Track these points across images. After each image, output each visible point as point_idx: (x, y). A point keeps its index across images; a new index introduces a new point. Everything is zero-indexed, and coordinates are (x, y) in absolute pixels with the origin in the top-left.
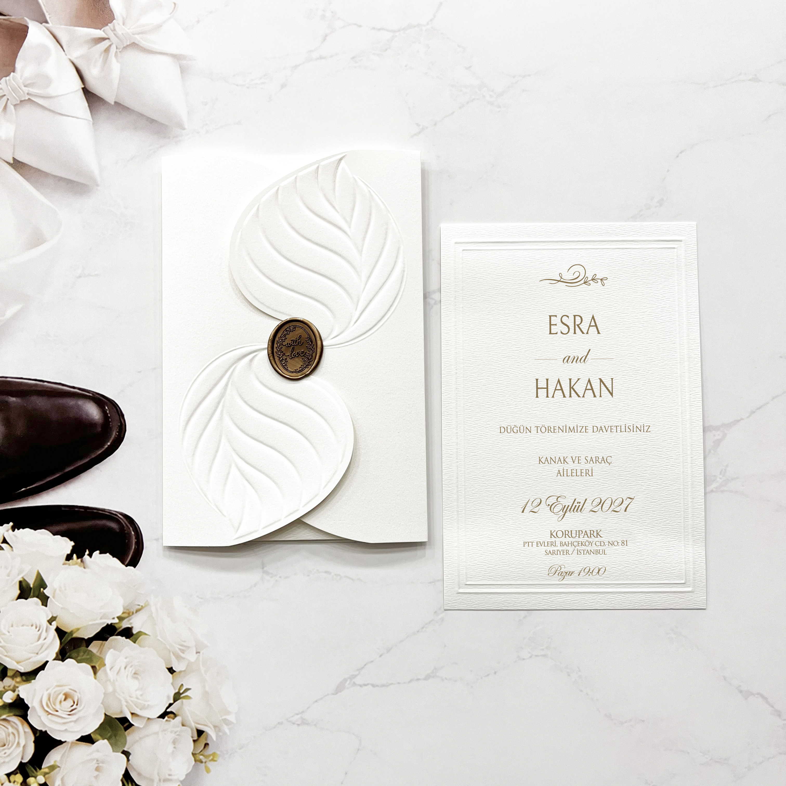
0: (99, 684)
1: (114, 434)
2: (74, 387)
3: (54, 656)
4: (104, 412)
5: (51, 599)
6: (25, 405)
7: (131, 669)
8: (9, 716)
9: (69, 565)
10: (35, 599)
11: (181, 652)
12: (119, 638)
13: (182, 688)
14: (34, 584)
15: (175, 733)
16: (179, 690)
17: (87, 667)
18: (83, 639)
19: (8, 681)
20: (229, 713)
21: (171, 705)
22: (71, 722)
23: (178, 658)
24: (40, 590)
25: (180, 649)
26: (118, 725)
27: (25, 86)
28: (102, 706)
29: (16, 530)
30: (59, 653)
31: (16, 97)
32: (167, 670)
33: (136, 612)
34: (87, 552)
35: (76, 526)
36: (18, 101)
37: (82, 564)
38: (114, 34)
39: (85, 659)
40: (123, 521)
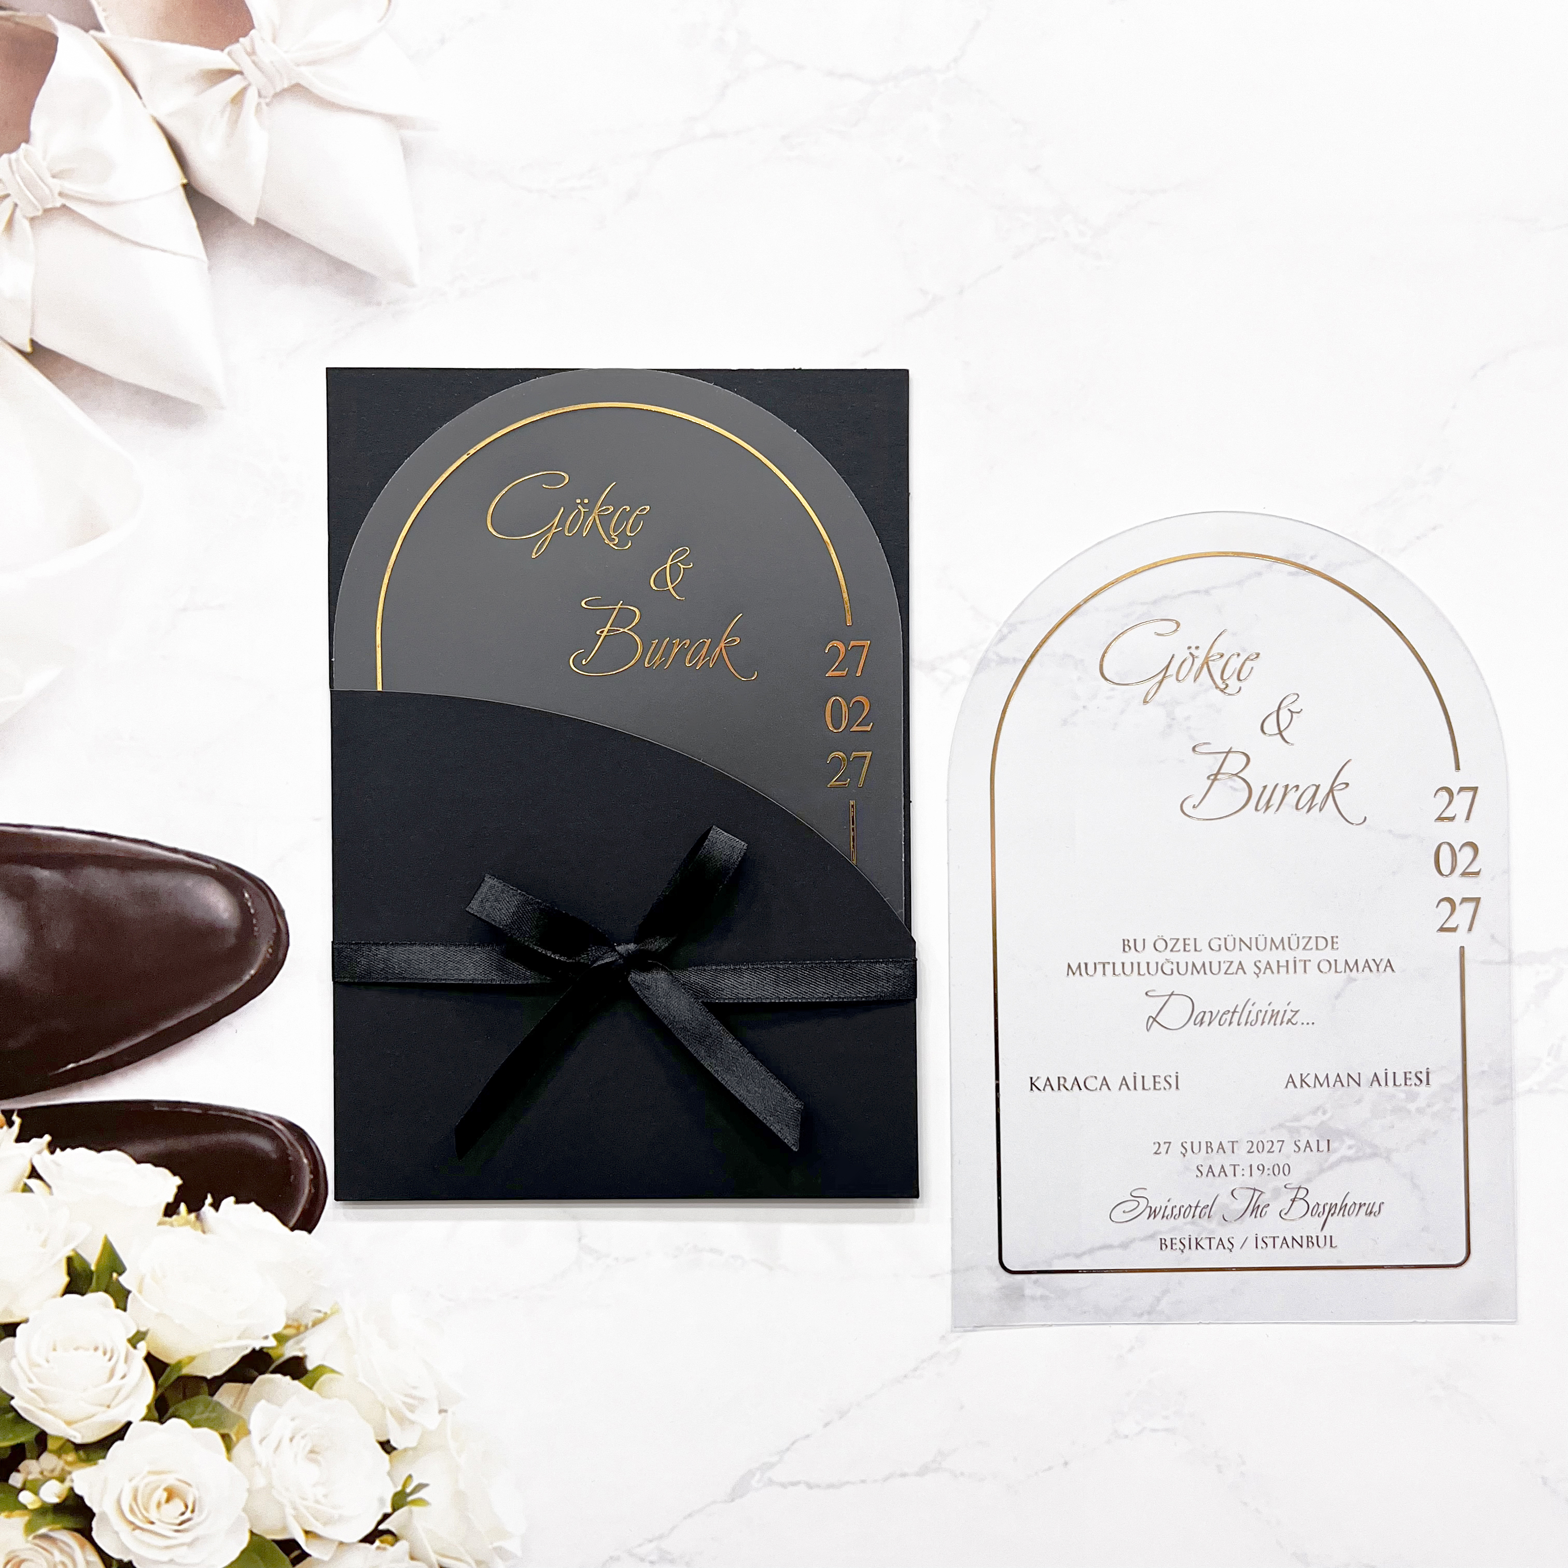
0: (237, 1472)
1: (264, 951)
2: (175, 850)
3: (143, 1412)
4: (241, 905)
5: (134, 1296)
6: (70, 885)
7: (303, 1442)
8: (51, 1530)
9: (172, 1225)
10: (102, 1296)
11: (408, 1408)
12: (278, 1378)
13: (410, 1484)
14: (97, 1265)
16: (405, 1486)
17: (211, 1436)
18: (204, 1378)
19: (48, 1461)
20: (507, 1535)
21: (386, 1516)
22: (181, 1545)
23: (402, 1420)
24: (111, 1276)
25: (404, 1403)
26: (278, 1553)
27: (54, 176)
28: (243, 1515)
29: (58, 1150)
30: (153, 1407)
31: (34, 200)
32: (379, 1447)
34: (209, 1200)
35: (183, 1144)
36: (38, 210)
37: (198, 1224)
38: (254, 62)
39: (208, 1419)
40: (286, 1137)
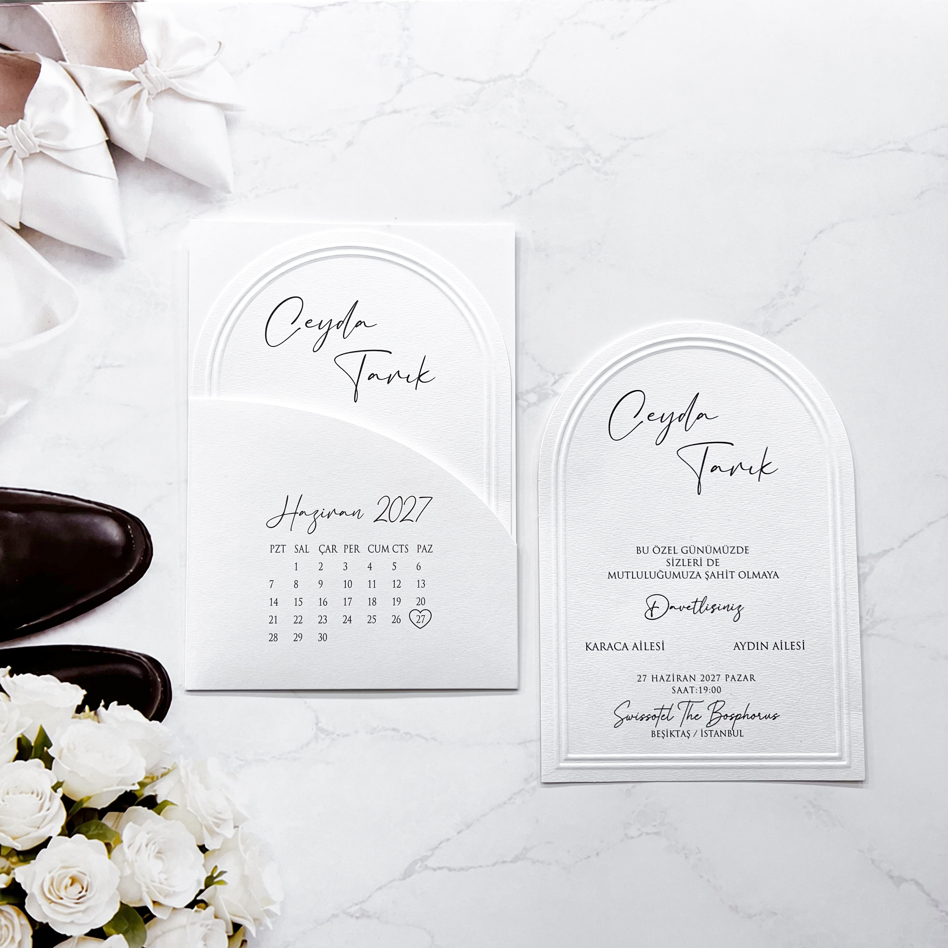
0: (114, 865)
1: (138, 558)
2: (88, 502)
3: (59, 830)
4: (126, 532)
5: (56, 760)
6: (29, 522)
7: (153, 847)
9: (80, 718)
10: (37, 760)
11: (216, 826)
12: (140, 809)
13: (216, 872)
14: (35, 742)
16: (212, 873)
17: (99, 844)
18: (96, 810)
20: (272, 902)
21: (201, 891)
22: (79, 912)
23: (212, 833)
24: (44, 749)
25: (214, 822)
26: (136, 916)
27: (36, 137)
28: (117, 892)
29: (15, 675)
30: (65, 826)
31: (24, 149)
32: (198, 849)
34: (103, 703)
35: (88, 671)
36: (27, 154)
37: (96, 717)
38: (146, 77)
39: (98, 833)
40: (147, 665)
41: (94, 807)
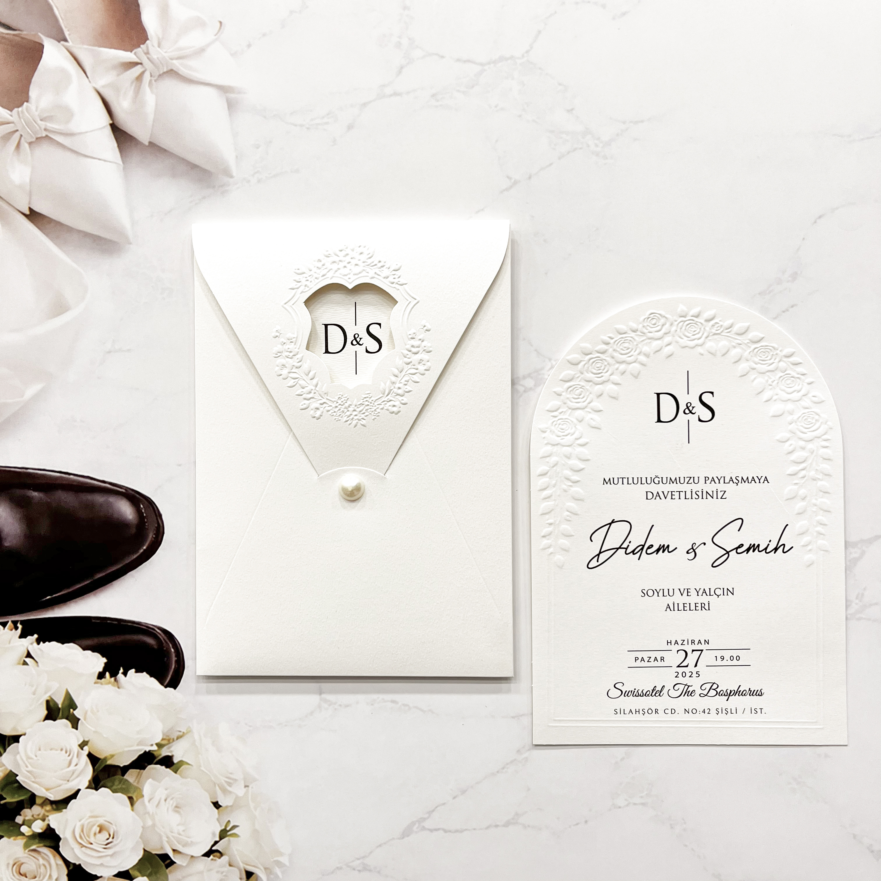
0: (137, 817)
1: (151, 536)
2: (103, 482)
3: (87, 784)
4: (139, 511)
5: (82, 722)
6: (49, 500)
7: (171, 802)
8: (38, 847)
9: (102, 684)
10: (65, 721)
11: (227, 784)
12: (158, 767)
13: (229, 826)
14: (62, 705)
15: (222, 873)
16: (226, 826)
17: (123, 798)
18: (118, 767)
19: (36, 810)
20: (281, 854)
21: (216, 843)
22: (106, 856)
23: (225, 791)
24: (70, 711)
25: (226, 782)
26: (159, 862)
27: (41, 120)
28: (140, 840)
29: (41, 643)
30: (92, 781)
31: (31, 132)
32: (212, 805)
33: (177, 739)
34: (121, 670)
35: (108, 640)
36: (34, 138)
37: (116, 683)
38: (148, 58)
39: (121, 788)
40: (162, 637)
41: (116, 764)
